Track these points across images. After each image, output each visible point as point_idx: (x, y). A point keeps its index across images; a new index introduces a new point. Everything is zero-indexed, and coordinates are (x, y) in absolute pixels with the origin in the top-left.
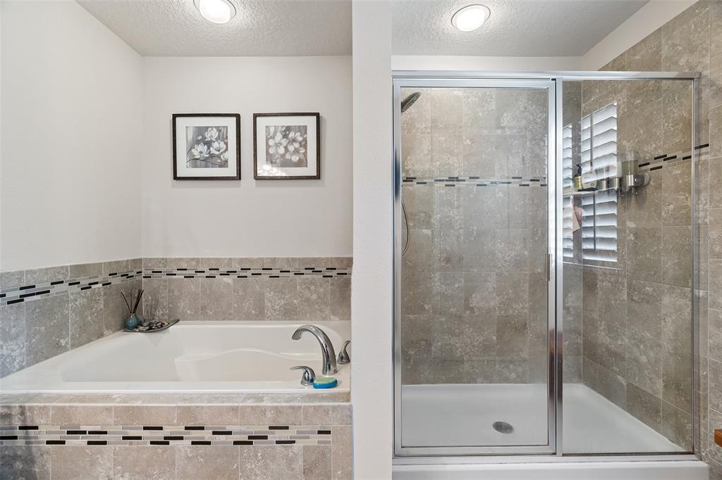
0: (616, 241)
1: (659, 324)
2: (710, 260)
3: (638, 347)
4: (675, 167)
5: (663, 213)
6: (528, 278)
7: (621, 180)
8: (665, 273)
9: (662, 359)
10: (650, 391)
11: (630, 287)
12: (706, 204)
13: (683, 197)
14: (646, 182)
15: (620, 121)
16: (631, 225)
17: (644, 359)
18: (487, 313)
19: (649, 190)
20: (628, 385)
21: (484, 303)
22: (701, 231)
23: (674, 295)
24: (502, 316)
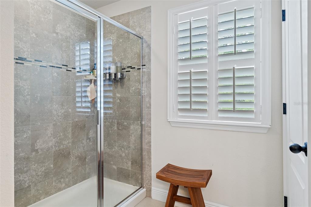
0: (112, 102)
1: (130, 138)
2: (146, 110)
3: (122, 150)
4: (135, 72)
5: (131, 91)
6: (71, 125)
7: (115, 74)
8: (131, 116)
9: (130, 153)
10: (126, 168)
11: (118, 124)
12: (144, 88)
13: (137, 84)
14: (124, 76)
15: (114, 47)
16: (118, 95)
17: (124, 155)
18: (47, 151)
19: (125, 80)
20: (117, 168)
21: (45, 145)
22: (143, 98)
23: (135, 125)
24: (57, 150)
